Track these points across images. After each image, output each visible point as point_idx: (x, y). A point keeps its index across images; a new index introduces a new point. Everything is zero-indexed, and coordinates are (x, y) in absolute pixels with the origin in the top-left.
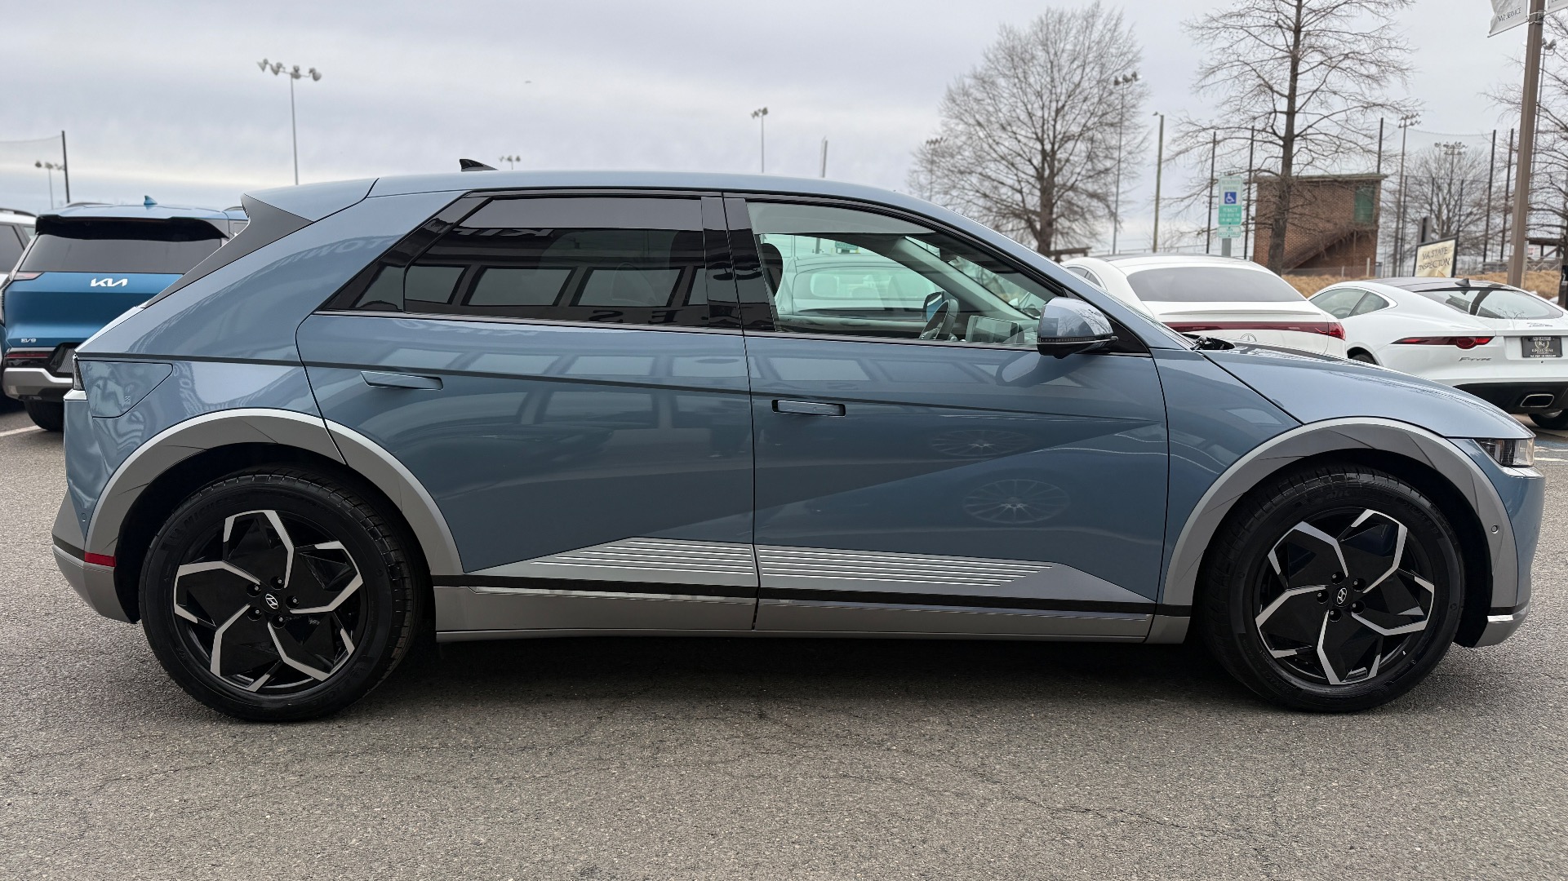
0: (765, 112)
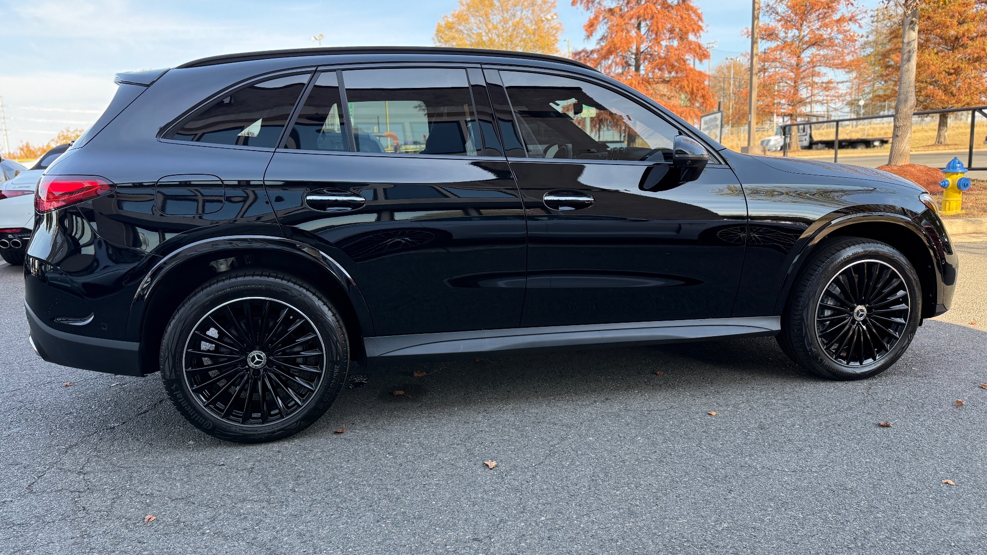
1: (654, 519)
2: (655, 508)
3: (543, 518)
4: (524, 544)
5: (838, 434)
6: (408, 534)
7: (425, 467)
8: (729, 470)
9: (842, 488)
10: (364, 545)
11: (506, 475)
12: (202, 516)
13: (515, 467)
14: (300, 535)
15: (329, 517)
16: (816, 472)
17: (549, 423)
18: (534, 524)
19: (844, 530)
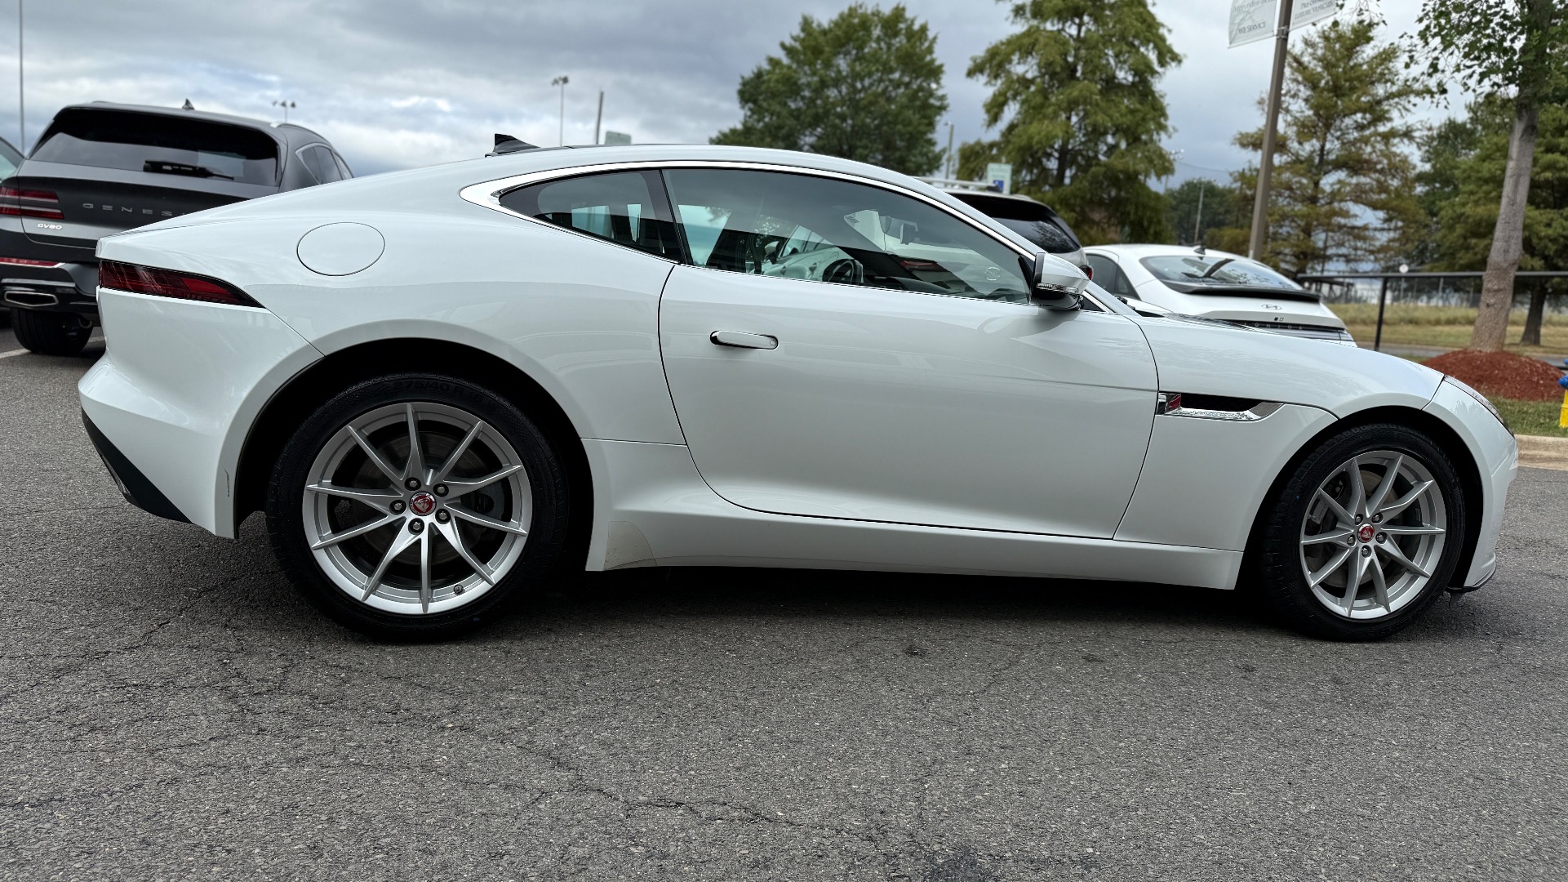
0: (565, 80)
1: (1191, 786)
2: (1188, 771)
3: (1003, 766)
4: (981, 798)
5: (1465, 703)
6: (783, 761)
7: (792, 675)
8: (1297, 732)
9: (1494, 777)
10: (713, 768)
11: (928, 701)
12: (437, 703)
13: (941, 692)
14: (603, 743)
15: (648, 725)
16: (1445, 751)
17: (986, 640)
18: (991, 772)
19: (1514, 835)
